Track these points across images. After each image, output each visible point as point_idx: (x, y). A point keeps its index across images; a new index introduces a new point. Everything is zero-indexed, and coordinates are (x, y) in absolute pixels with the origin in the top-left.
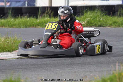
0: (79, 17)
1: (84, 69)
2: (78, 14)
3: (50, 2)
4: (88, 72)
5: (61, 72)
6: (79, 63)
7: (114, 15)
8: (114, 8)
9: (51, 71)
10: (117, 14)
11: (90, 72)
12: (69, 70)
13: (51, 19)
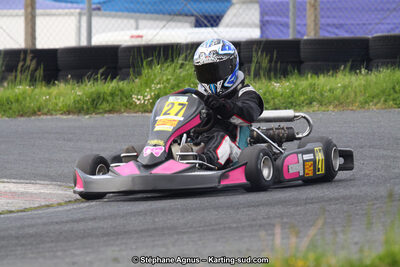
0: (126, 82)
1: (163, 250)
2: (124, 70)
3: (29, 38)
5: (88, 259)
6: (142, 231)
10: (249, 70)
13: (37, 91)
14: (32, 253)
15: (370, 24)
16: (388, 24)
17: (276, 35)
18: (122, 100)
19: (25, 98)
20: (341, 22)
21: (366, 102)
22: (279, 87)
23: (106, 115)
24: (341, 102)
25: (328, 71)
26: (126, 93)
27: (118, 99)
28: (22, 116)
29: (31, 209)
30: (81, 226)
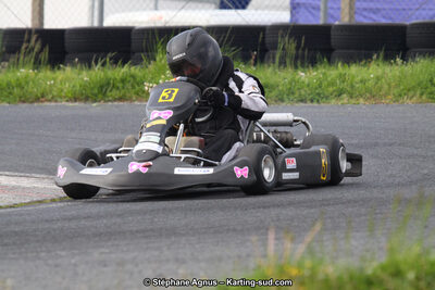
0: (139, 67)
1: (156, 253)
2: (136, 54)
3: (36, 14)
4: (168, 261)
5: (73, 261)
6: (137, 232)
7: (262, 61)
8: (261, 36)
9: (39, 259)
10: (274, 58)
11: (177, 260)
12: (102, 253)
13: (41, 75)
14: (14, 253)
15: (411, 9)
16: (430, 9)
17: (306, 19)
18: (133, 87)
19: (27, 83)
20: (379, 6)
21: (400, 95)
22: (307, 76)
23: (116, 103)
24: (373, 94)
25: (361, 60)
26: (138, 79)
27: (128, 86)
28: (24, 102)
29: (21, 205)
30: (73, 224)
